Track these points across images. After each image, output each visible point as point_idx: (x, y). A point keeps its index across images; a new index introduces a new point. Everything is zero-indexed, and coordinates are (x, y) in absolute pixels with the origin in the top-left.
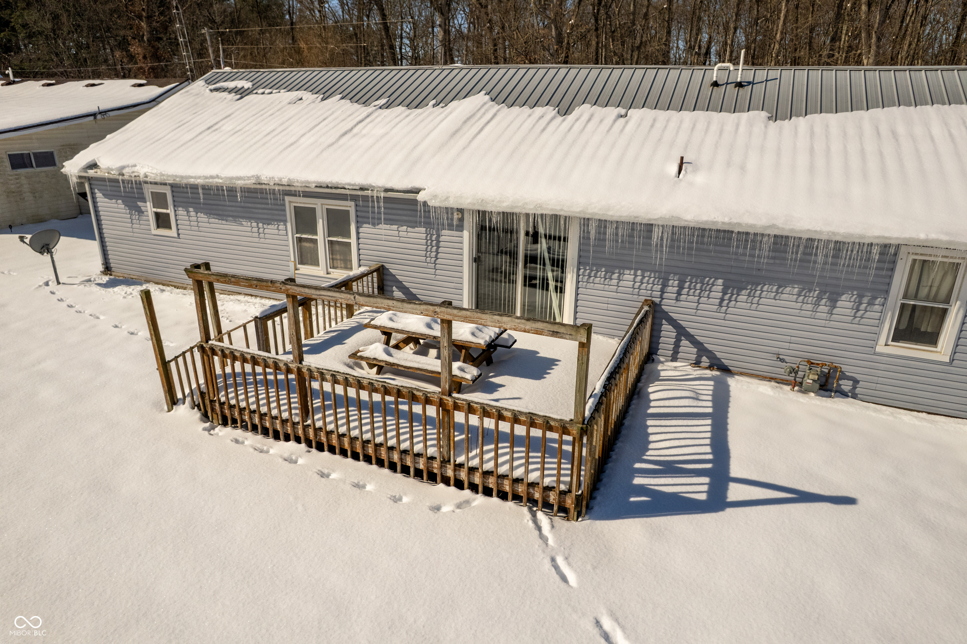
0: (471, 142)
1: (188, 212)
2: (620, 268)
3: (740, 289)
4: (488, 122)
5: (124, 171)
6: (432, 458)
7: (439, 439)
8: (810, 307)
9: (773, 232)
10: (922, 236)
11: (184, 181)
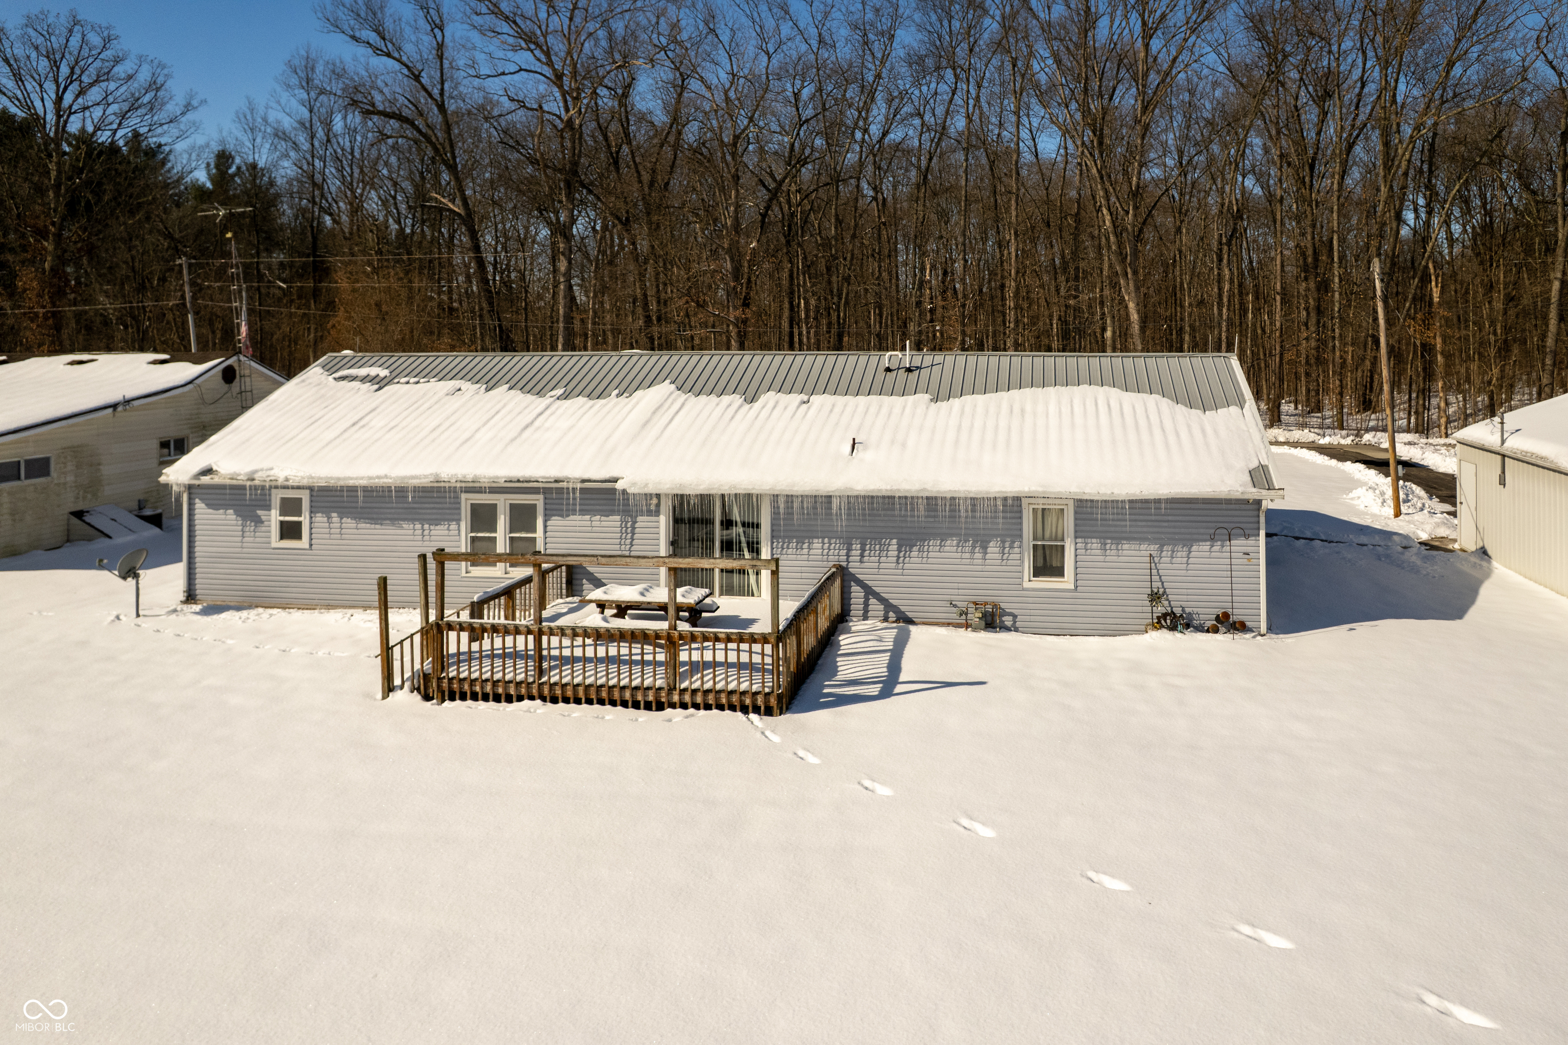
0: (662, 432)
1: (329, 518)
2: (809, 538)
3: (912, 546)
4: (677, 412)
5: (256, 476)
6: (660, 689)
7: (666, 673)
8: (968, 555)
9: (925, 494)
10: (1026, 489)
11: (342, 483)
